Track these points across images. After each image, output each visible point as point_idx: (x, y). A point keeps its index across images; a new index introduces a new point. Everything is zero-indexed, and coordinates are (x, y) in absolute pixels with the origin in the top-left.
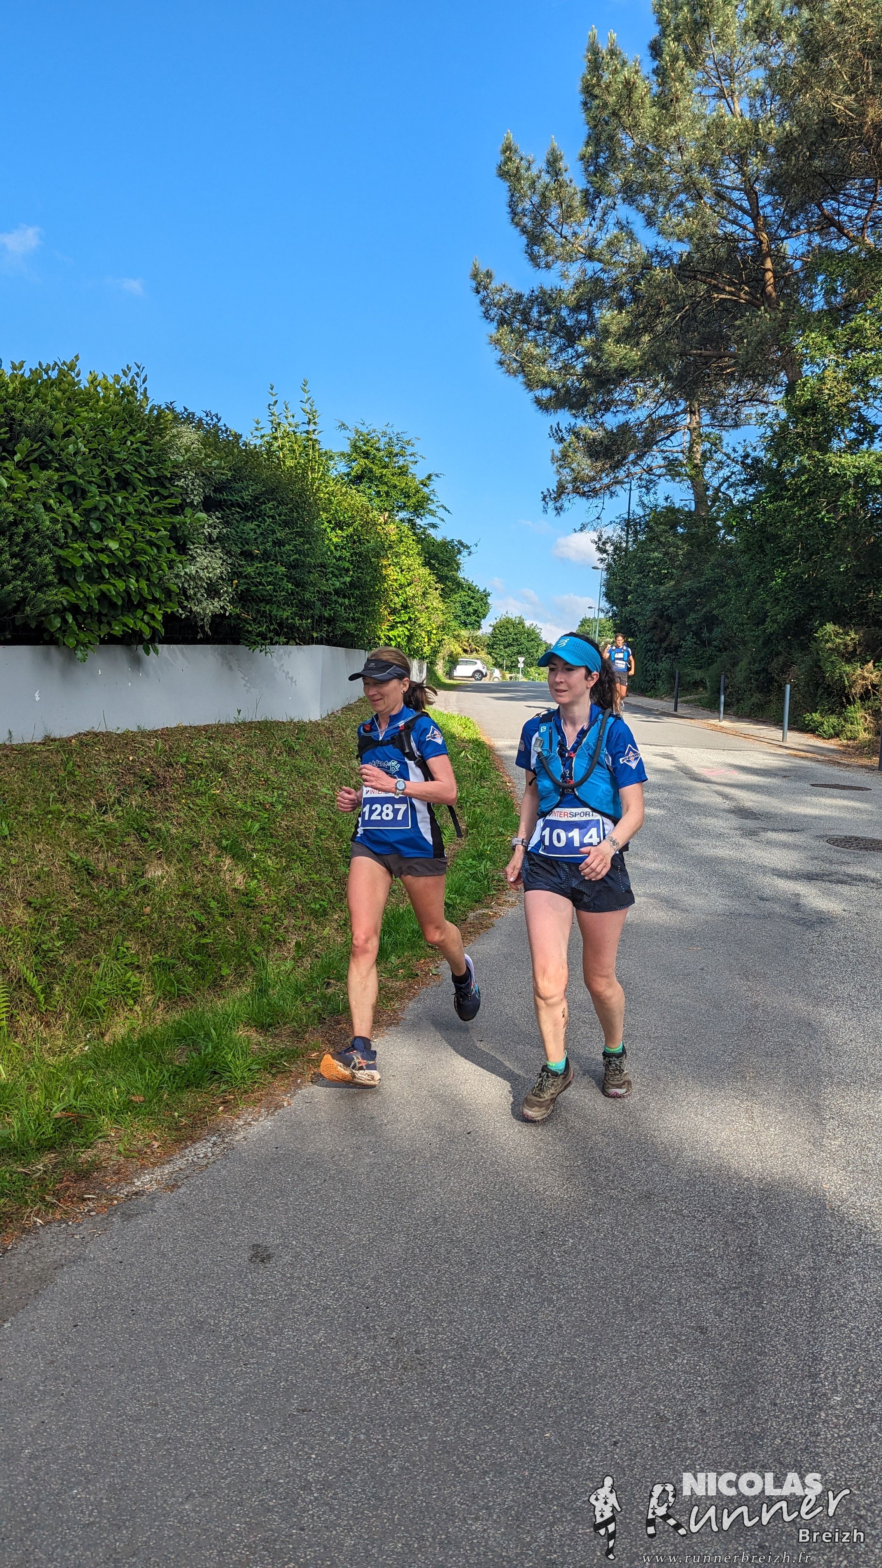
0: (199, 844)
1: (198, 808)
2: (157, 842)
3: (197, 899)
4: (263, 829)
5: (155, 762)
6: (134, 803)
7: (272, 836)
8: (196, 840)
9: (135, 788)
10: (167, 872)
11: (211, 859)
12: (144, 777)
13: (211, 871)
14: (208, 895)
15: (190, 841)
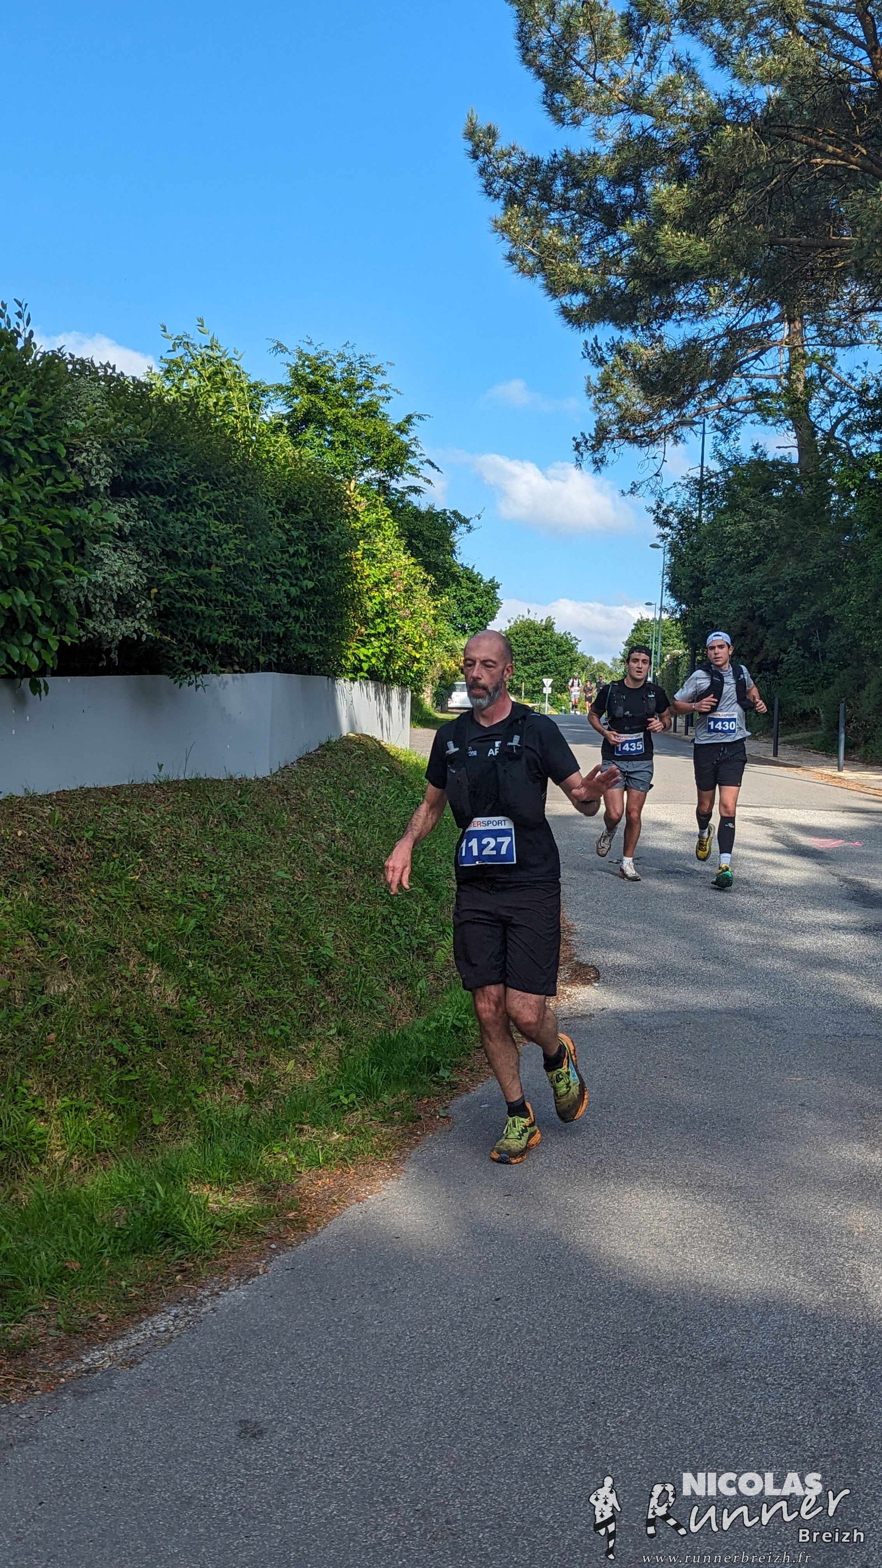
0: (116, 948)
1: (112, 900)
2: (60, 946)
3: (116, 1022)
4: (200, 927)
5: (53, 838)
6: (26, 893)
7: (212, 937)
8: (111, 943)
9: (27, 874)
10: (75, 986)
11: (132, 969)
12: (37, 859)
13: (132, 984)
14: (132, 1015)
15: (106, 946)
